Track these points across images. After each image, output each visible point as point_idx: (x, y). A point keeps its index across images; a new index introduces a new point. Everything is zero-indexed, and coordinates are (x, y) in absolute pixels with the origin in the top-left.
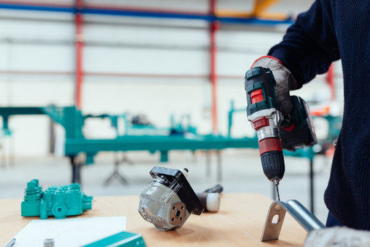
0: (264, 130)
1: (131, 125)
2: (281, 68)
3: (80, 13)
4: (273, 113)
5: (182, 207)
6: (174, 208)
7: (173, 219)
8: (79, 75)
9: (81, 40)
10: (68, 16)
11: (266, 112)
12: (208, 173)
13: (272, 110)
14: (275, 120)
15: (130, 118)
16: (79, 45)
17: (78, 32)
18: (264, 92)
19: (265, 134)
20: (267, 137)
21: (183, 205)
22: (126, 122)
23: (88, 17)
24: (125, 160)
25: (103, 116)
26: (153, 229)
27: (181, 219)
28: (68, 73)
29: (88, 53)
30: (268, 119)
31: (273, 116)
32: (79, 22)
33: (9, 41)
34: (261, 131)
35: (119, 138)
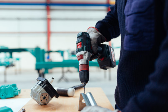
0: (82, 61)
1: (71, 55)
2: (96, 32)
3: (48, 6)
4: (85, 53)
5: (47, 95)
6: (42, 95)
7: (42, 100)
8: (49, 33)
9: (49, 18)
10: (43, 7)
11: (82, 53)
12: (105, 77)
13: (85, 51)
14: (86, 56)
15: (70, 52)
16: (49, 20)
17: (48, 14)
18: (82, 43)
19: (82, 62)
20: (83, 63)
21: (47, 94)
22: (69, 54)
23: (52, 7)
24: (69, 71)
25: (58, 51)
26: (37, 104)
27: (46, 100)
28: (44, 33)
29: (52, 23)
30: (83, 56)
31: (85, 54)
32: (48, 10)
33: (19, 19)
34: (81, 61)
35: (64, 61)
